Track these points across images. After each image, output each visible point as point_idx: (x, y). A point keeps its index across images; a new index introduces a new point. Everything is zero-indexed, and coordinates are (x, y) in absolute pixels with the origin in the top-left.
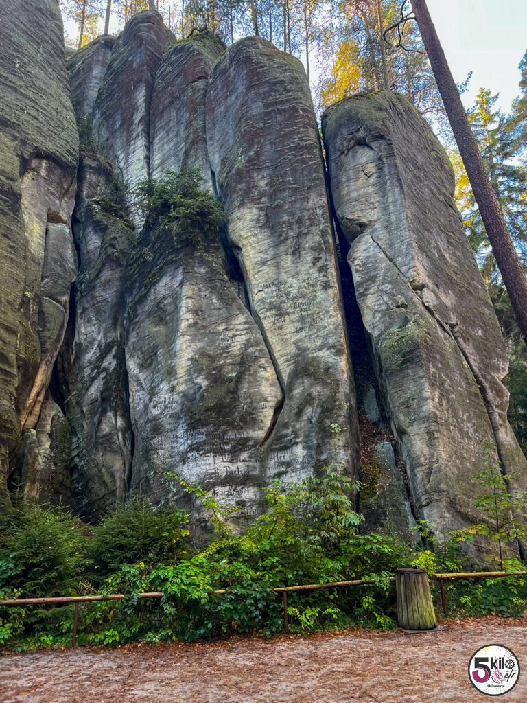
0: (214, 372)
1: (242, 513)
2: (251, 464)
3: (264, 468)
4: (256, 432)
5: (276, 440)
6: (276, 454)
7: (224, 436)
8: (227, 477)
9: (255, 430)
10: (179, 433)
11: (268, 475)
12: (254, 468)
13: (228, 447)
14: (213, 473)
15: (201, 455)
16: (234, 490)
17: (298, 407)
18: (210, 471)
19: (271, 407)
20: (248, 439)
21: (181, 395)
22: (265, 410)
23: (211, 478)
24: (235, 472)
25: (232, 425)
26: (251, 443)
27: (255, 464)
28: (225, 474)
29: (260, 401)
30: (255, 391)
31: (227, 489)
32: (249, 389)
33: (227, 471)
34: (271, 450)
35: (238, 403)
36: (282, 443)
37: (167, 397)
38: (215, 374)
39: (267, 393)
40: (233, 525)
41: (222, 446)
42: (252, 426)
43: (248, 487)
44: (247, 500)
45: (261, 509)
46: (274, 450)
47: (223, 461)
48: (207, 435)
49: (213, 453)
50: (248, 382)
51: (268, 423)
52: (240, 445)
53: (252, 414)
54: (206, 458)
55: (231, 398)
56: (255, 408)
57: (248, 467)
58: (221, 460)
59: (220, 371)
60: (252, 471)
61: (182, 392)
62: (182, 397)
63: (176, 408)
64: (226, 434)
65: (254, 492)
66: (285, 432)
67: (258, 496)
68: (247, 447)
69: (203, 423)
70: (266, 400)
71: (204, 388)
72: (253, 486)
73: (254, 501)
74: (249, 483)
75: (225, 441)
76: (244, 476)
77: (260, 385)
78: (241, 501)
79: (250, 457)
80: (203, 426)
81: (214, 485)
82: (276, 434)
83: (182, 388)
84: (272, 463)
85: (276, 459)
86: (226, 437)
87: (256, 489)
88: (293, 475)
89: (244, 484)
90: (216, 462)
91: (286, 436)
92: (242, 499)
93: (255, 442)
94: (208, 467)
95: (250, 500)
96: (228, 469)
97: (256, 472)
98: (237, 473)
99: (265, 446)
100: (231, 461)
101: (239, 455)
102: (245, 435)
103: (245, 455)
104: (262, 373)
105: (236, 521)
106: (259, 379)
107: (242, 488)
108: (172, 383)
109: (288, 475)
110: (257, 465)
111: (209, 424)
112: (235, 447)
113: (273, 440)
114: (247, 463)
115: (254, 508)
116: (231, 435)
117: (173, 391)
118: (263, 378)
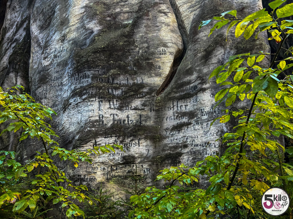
0: (108, 19)
1: (129, 172)
2: (144, 113)
3: (160, 118)
4: (152, 79)
5: (175, 88)
6: (175, 104)
7: (113, 80)
8: (113, 126)
9: (152, 77)
10: (65, 80)
11: (165, 127)
12: (148, 118)
13: (118, 93)
14: (96, 121)
15: (84, 100)
16: (121, 142)
17: (205, 50)
18: (93, 119)
19: (171, 53)
20: (142, 86)
21: (71, 42)
22: (164, 56)
23: (94, 126)
24: (124, 121)
25: (124, 70)
26: (145, 90)
27: (149, 113)
28: (111, 123)
29: (158, 46)
30: (153, 36)
31: (112, 140)
32: (146, 33)
33: (114, 120)
34: (170, 99)
35: (133, 47)
36: (183, 91)
37: (57, 47)
38: (109, 20)
39: (167, 38)
40: (116, 187)
41: (110, 91)
42: (148, 71)
43: (139, 140)
44: (137, 155)
45: (154, 167)
46: (173, 99)
47: (110, 108)
48: (93, 78)
49: (99, 98)
50: (145, 26)
51: (166, 70)
52: (133, 91)
53: (148, 59)
54: (89, 103)
55: (125, 42)
56: (153, 53)
57: (141, 116)
58: (108, 106)
59: (115, 18)
60: (146, 121)
61: (73, 39)
62: (72, 43)
63: (65, 55)
64: (117, 78)
65: (146, 146)
66: (188, 78)
67: (151, 152)
68: (140, 93)
69: (90, 65)
70: (165, 45)
71: (95, 33)
72: (146, 138)
73: (146, 157)
74: (141, 135)
75: (114, 85)
76: (136, 126)
77: (159, 30)
78: (129, 156)
79: (144, 105)
80: (89, 68)
81: (96, 135)
82: (176, 81)
83: (73, 35)
84: (170, 113)
85: (176, 109)
86: (115, 82)
87: (148, 142)
88: (197, 127)
89: (135, 136)
90: (102, 108)
91: (189, 83)
92: (130, 153)
93: (150, 89)
94: (91, 114)
95: (141, 156)
96: (116, 117)
97: (150, 123)
98: (126, 122)
99: (163, 95)
100: (120, 108)
101: (131, 102)
102: (139, 80)
103: (137, 103)
104: (162, 18)
105: (121, 181)
106: (158, 24)
107: (132, 140)
108: (63, 32)
109: (191, 128)
110: (152, 114)
111: (97, 66)
112: (126, 93)
113: (172, 89)
114: (139, 112)
115: (145, 166)
116: (122, 80)
117: (64, 40)
118: (163, 23)
